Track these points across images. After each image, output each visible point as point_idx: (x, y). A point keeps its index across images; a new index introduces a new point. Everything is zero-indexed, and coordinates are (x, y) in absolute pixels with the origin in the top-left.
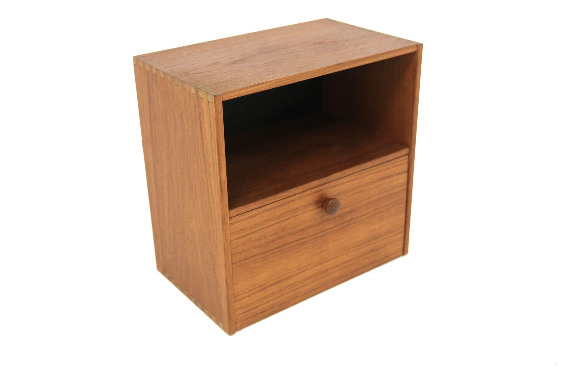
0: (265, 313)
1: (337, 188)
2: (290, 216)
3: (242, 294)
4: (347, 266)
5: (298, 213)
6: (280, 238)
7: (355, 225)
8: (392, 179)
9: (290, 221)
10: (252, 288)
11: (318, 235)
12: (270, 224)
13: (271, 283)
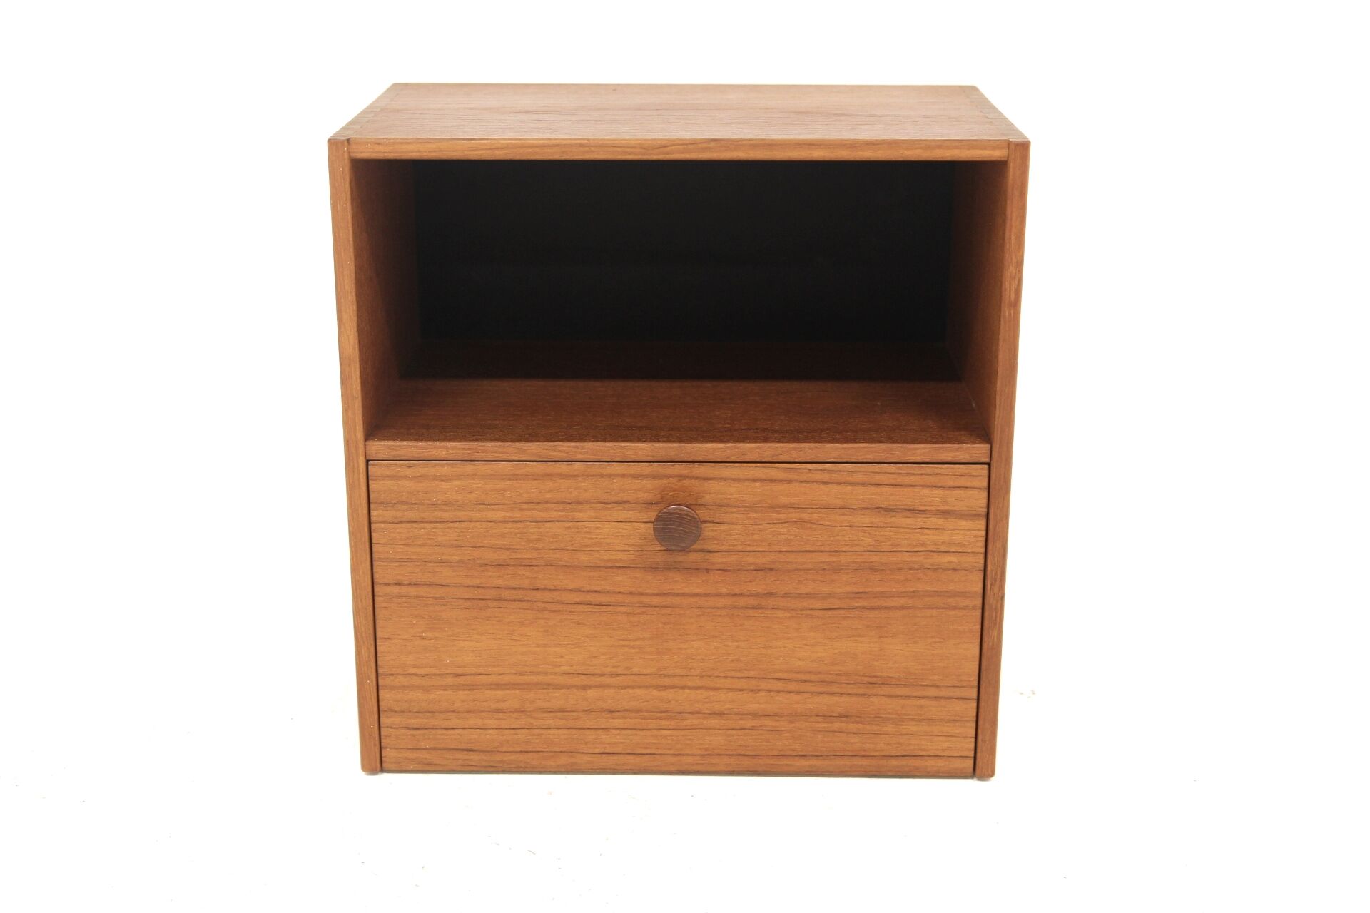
0: (475, 757)
1: (713, 486)
2: (555, 515)
3: (405, 675)
4: (753, 728)
5: (579, 515)
6: (522, 564)
7: (780, 614)
8: (920, 521)
9: (555, 528)
10: (433, 671)
11: (646, 599)
12: (490, 515)
13: (494, 679)
